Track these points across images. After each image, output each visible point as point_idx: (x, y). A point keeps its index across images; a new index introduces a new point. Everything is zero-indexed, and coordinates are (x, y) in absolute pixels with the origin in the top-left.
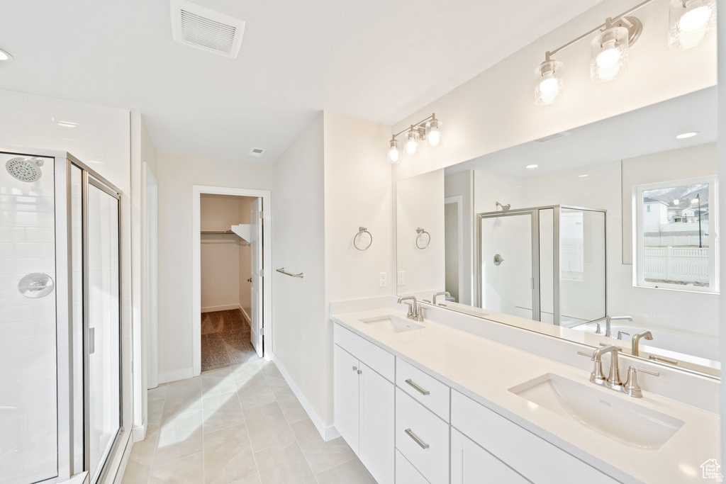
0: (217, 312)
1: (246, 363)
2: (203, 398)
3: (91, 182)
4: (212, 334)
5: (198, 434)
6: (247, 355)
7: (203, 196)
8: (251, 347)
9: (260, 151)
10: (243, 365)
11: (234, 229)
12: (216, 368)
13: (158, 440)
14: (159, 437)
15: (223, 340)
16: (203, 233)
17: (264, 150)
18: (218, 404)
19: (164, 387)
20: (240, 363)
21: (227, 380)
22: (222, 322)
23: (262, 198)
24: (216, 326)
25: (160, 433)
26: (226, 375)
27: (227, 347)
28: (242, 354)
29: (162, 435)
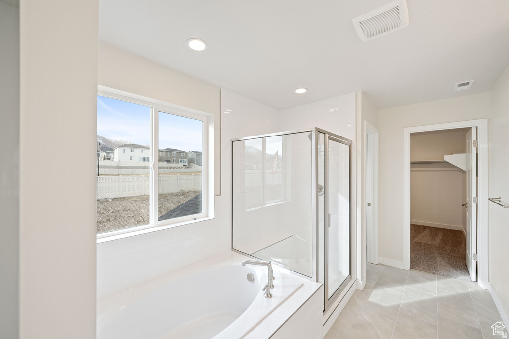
0: (437, 228)
1: (455, 280)
2: (406, 286)
3: (330, 139)
4: (427, 244)
5: (396, 308)
6: (458, 273)
7: (412, 134)
8: (465, 268)
9: (467, 84)
10: (450, 280)
11: (447, 158)
12: (423, 271)
13: (370, 296)
14: (370, 294)
15: (436, 251)
16: (412, 163)
17: (471, 82)
18: (417, 298)
19: (382, 266)
20: (448, 276)
21: (430, 283)
22: (440, 237)
23: (477, 127)
24: (433, 239)
25: (371, 292)
26: (431, 280)
27: (439, 258)
28: (454, 271)
29: (373, 294)
